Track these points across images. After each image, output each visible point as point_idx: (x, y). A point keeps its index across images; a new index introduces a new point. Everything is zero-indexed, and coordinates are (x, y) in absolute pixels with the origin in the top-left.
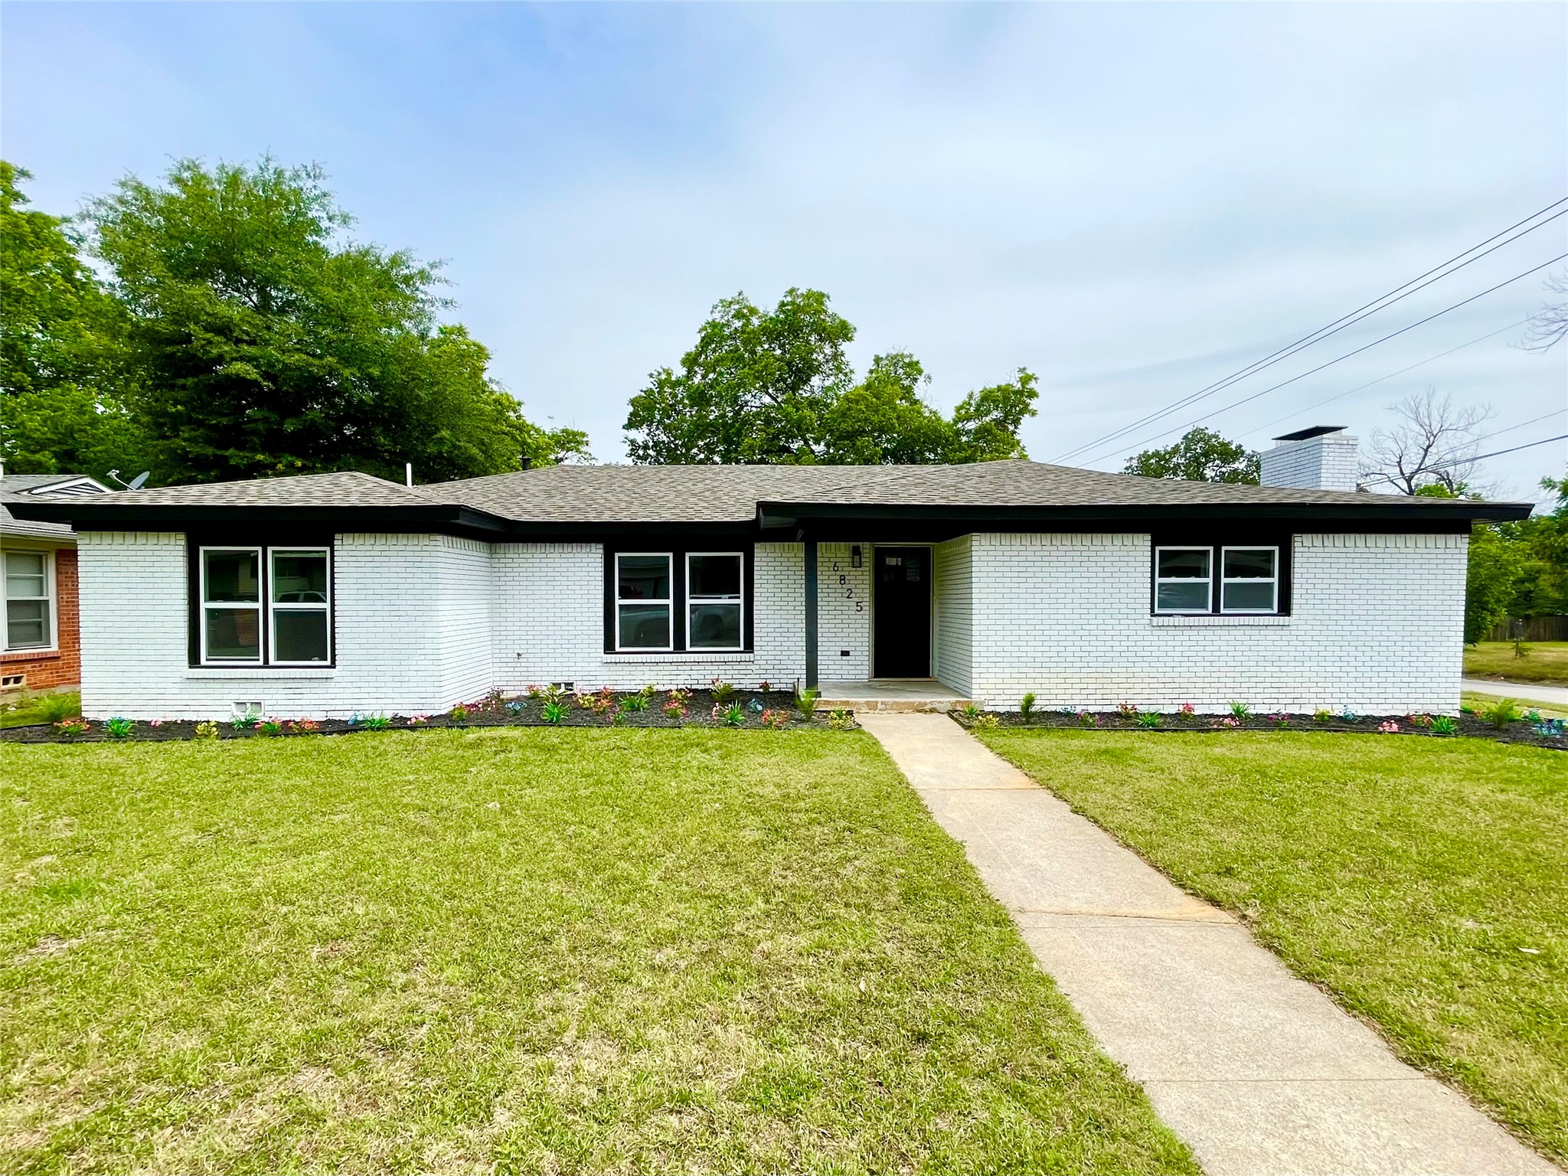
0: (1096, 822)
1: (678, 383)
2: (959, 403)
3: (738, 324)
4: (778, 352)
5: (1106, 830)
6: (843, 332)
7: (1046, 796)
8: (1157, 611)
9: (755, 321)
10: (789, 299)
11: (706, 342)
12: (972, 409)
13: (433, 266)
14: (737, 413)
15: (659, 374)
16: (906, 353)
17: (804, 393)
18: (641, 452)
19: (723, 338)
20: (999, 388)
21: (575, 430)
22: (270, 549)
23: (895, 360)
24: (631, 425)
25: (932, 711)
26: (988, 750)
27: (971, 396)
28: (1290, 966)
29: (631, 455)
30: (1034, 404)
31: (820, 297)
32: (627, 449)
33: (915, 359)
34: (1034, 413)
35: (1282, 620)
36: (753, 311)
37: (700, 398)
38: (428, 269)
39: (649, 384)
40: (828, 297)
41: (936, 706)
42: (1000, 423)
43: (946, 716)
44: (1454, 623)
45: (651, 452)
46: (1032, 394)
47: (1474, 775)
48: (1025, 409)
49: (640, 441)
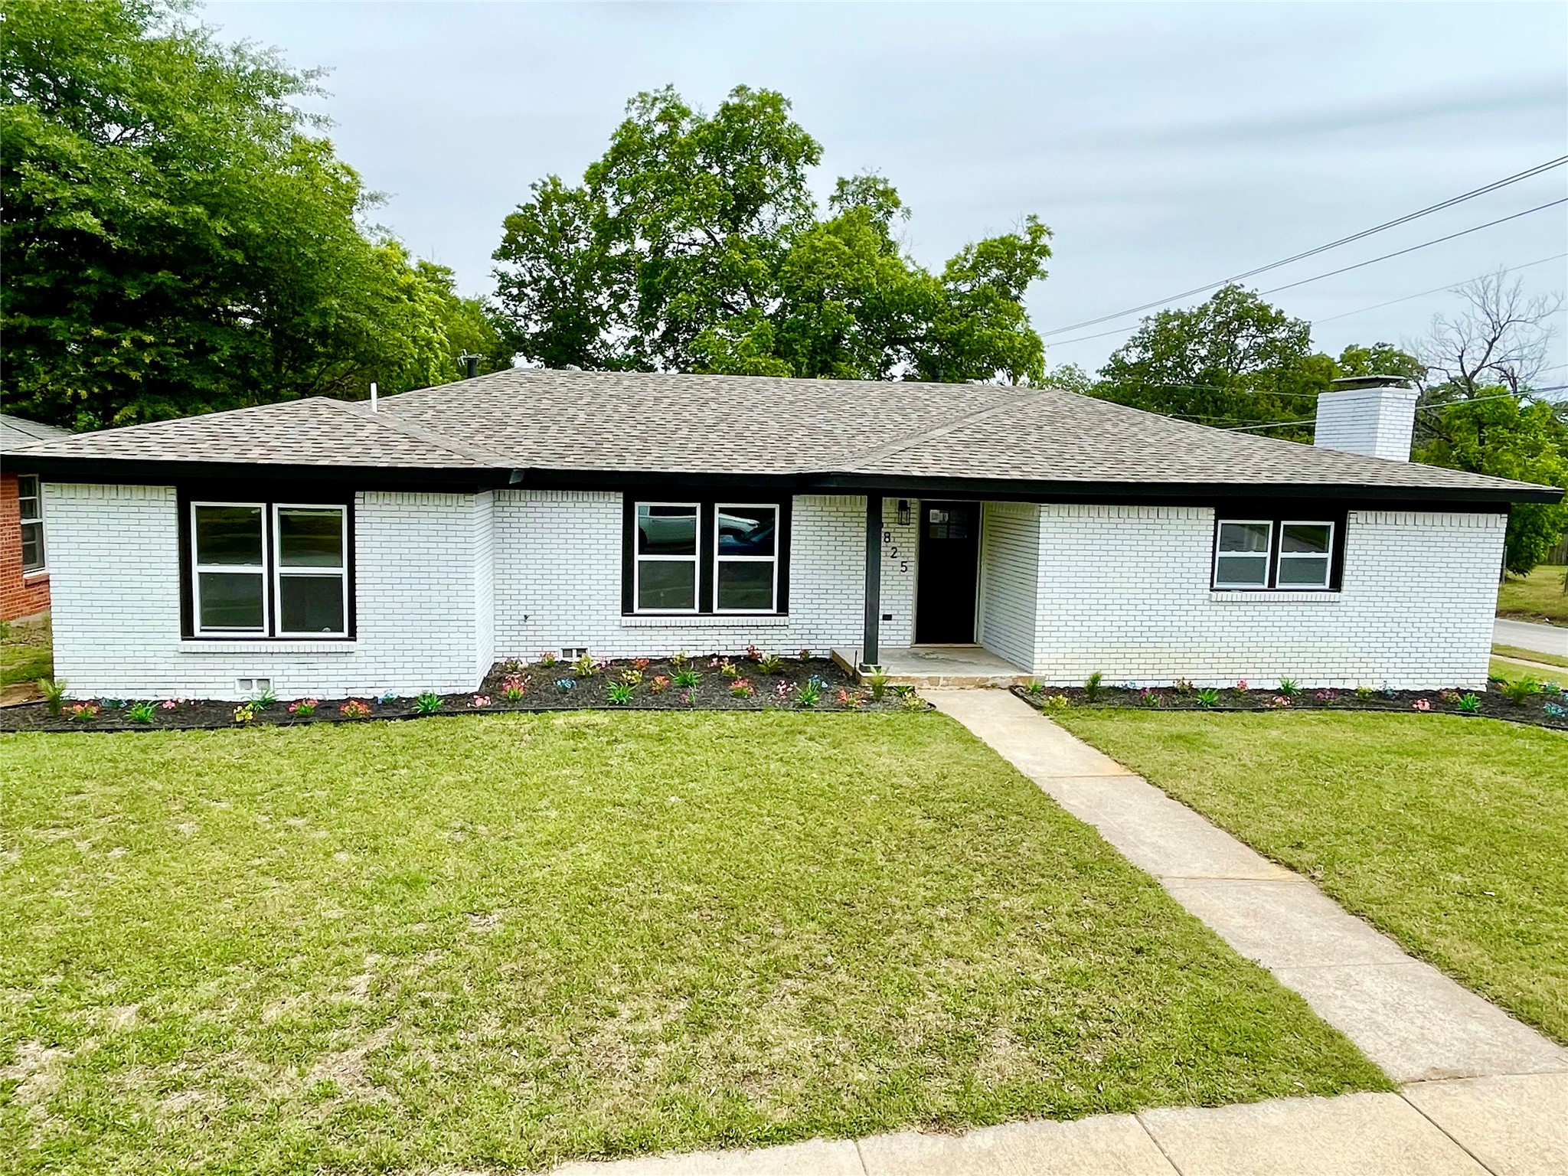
0: (1190, 806)
1: (571, 198)
2: (952, 257)
3: (660, 128)
4: (716, 170)
5: (1200, 813)
6: (808, 151)
7: (1141, 782)
8: (1216, 586)
9: (686, 126)
10: (736, 100)
11: (620, 153)
12: (968, 266)
13: (308, 75)
14: (656, 251)
15: (545, 184)
16: (880, 176)
17: (751, 230)
18: (515, 291)
19: (642, 148)
20: (1003, 241)
21: (435, 263)
22: (275, 507)
23: (867, 187)
24: (504, 254)
25: (993, 686)
26: (1069, 734)
27: (968, 250)
28: (1345, 907)
29: (500, 294)
30: (1044, 264)
31: (775, 101)
32: (495, 284)
33: (890, 185)
34: (1043, 275)
35: (1334, 596)
36: (685, 113)
37: (610, 230)
38: (301, 77)
39: (531, 198)
40: (789, 105)
41: (998, 681)
42: (1001, 285)
43: (1008, 692)
44: (1488, 601)
45: (528, 291)
46: (1044, 252)
47: (1484, 758)
48: (1032, 270)
49: (512, 275)
